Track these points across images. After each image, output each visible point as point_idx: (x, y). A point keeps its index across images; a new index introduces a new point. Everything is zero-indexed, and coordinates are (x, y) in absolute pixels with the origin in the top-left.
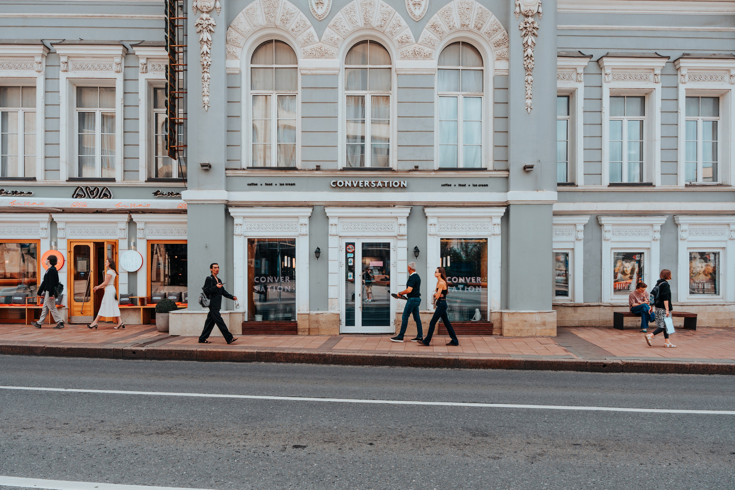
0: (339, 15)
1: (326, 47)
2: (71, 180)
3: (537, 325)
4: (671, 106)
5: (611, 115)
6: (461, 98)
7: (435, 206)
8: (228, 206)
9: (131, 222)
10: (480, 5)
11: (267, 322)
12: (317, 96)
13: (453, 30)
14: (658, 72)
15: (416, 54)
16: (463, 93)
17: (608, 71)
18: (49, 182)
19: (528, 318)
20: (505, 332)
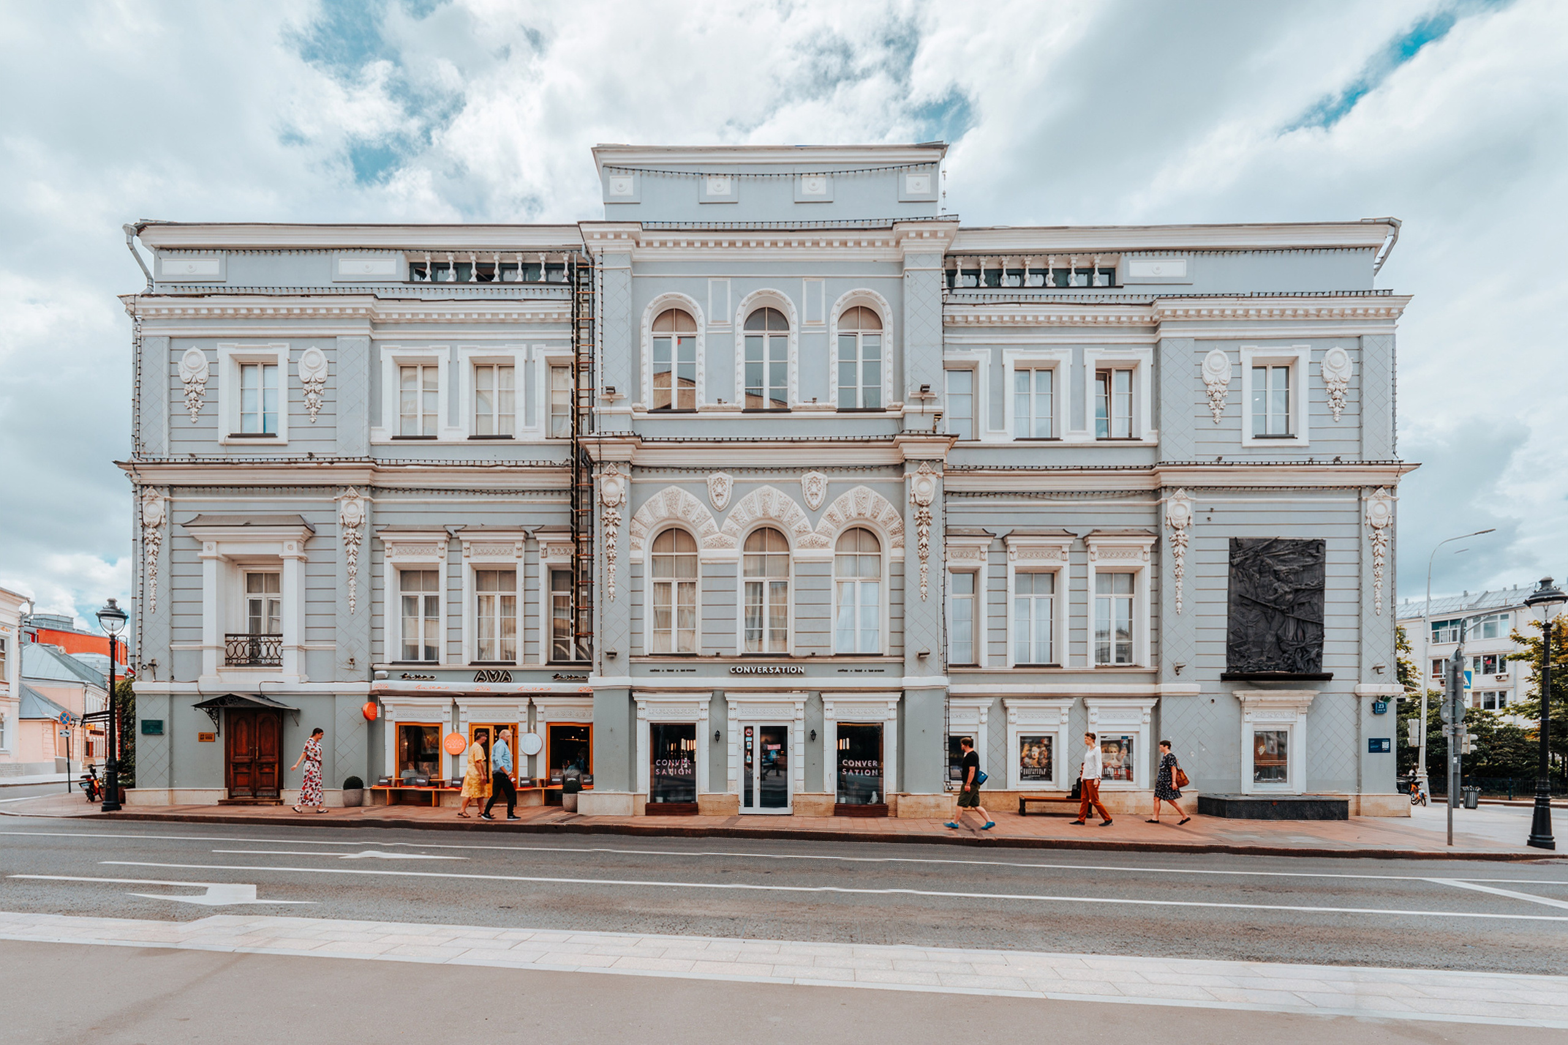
0: (738, 506)
1: (726, 537)
2: (473, 664)
3: (931, 807)
4: (1079, 584)
5: (1016, 593)
6: (858, 585)
7: (832, 692)
8: (632, 690)
9: (531, 705)
10: (877, 494)
11: (668, 804)
12: (717, 584)
13: (850, 518)
14: (1066, 549)
15: (813, 544)
16: (861, 578)
17: (1012, 549)
18: (452, 666)
19: (923, 800)
20: (899, 813)
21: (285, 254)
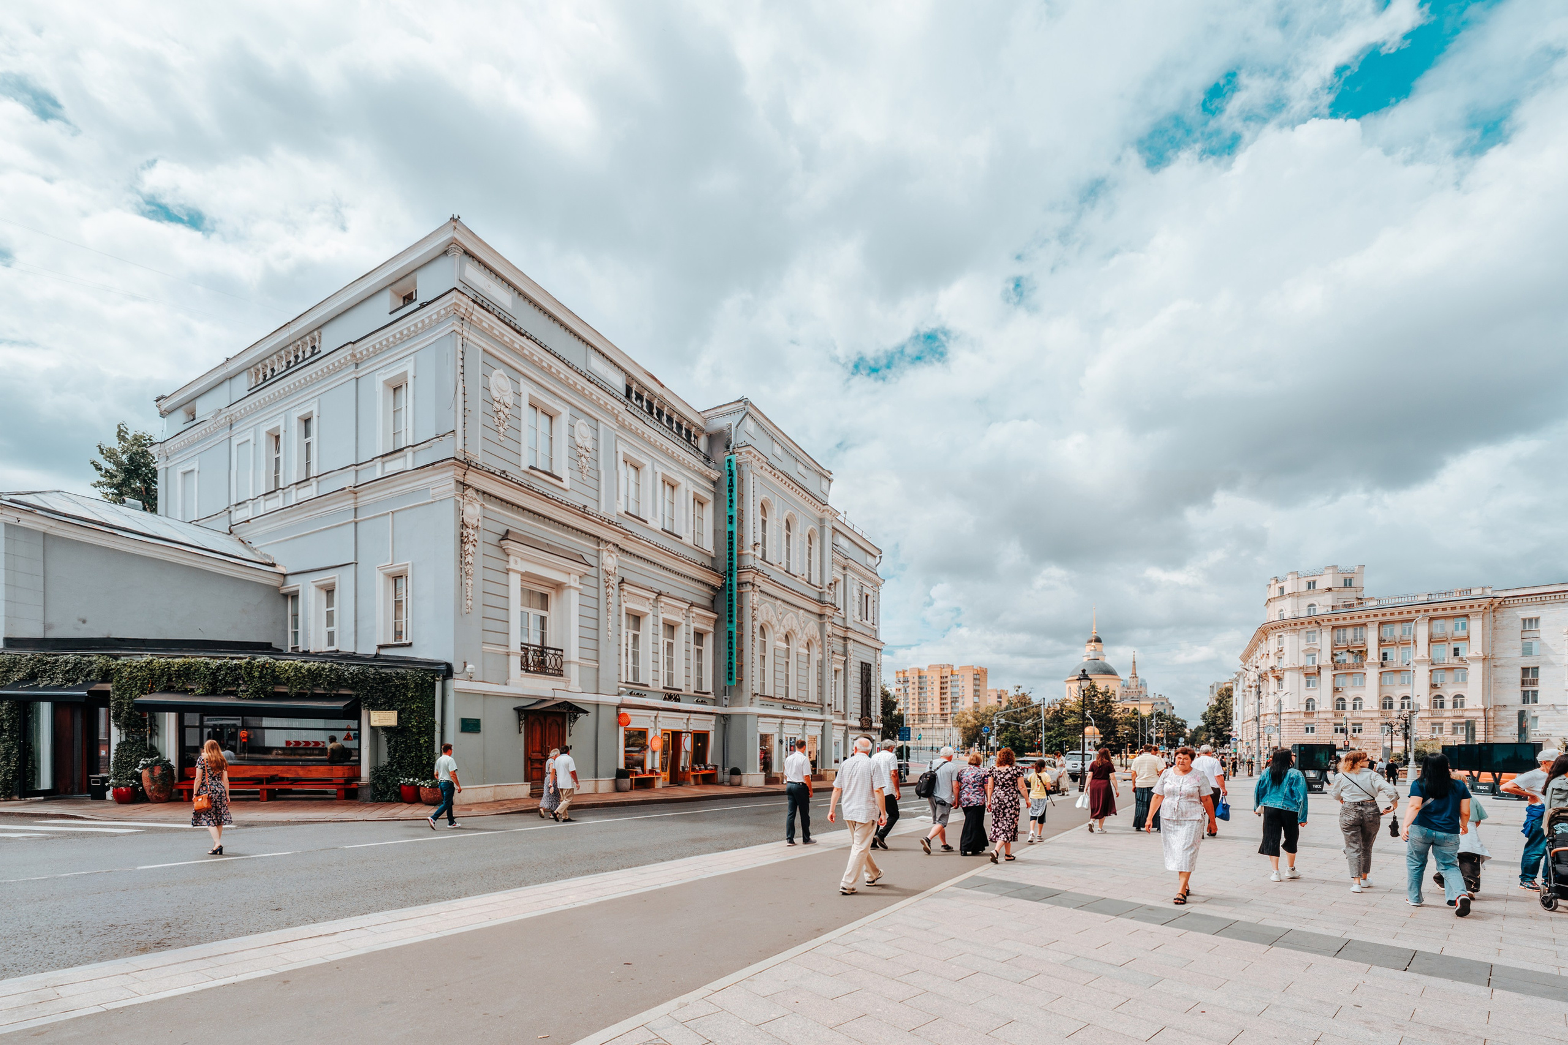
2: (664, 688)
9: (688, 718)
21: (557, 325)
